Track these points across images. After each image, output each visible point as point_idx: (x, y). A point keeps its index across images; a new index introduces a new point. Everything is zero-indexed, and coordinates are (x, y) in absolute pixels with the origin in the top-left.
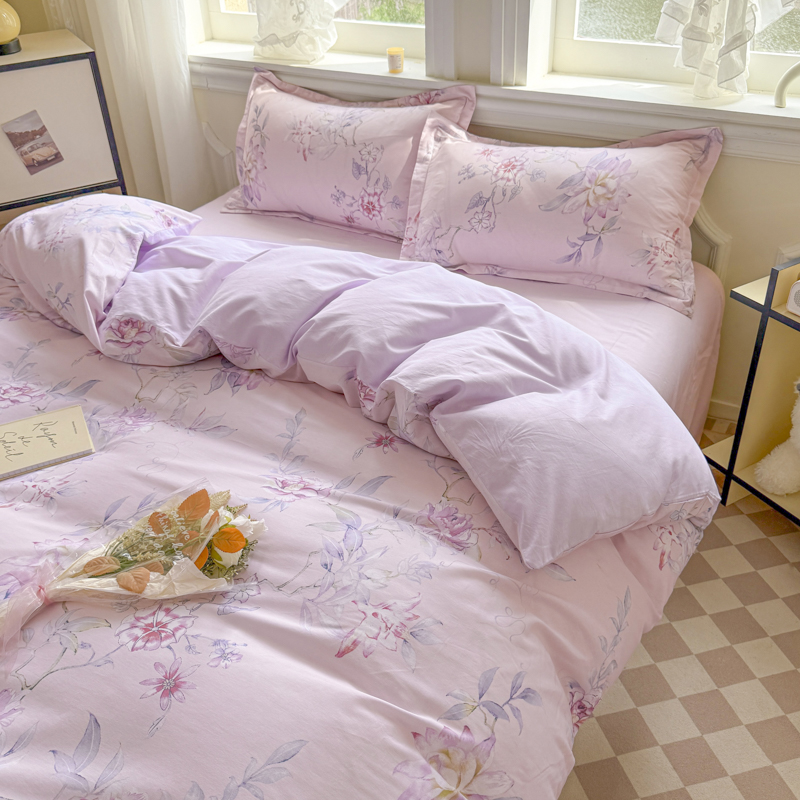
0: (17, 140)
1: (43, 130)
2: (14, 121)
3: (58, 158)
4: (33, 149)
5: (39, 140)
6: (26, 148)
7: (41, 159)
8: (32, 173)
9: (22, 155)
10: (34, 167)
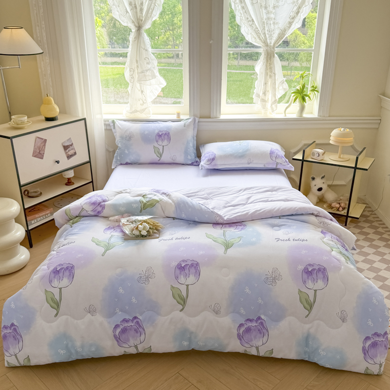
0: (66, 148)
1: (72, 144)
2: (65, 142)
3: (75, 153)
4: (69, 151)
5: (71, 148)
6: (67, 151)
7: (71, 154)
8: (68, 159)
9: (66, 153)
10: (69, 157)
